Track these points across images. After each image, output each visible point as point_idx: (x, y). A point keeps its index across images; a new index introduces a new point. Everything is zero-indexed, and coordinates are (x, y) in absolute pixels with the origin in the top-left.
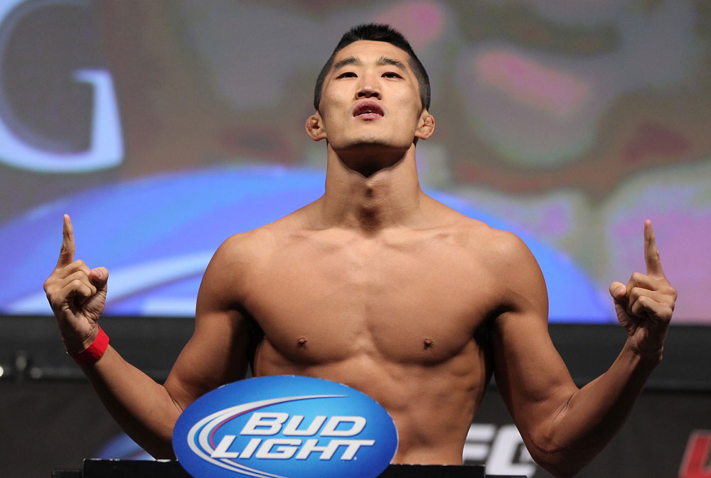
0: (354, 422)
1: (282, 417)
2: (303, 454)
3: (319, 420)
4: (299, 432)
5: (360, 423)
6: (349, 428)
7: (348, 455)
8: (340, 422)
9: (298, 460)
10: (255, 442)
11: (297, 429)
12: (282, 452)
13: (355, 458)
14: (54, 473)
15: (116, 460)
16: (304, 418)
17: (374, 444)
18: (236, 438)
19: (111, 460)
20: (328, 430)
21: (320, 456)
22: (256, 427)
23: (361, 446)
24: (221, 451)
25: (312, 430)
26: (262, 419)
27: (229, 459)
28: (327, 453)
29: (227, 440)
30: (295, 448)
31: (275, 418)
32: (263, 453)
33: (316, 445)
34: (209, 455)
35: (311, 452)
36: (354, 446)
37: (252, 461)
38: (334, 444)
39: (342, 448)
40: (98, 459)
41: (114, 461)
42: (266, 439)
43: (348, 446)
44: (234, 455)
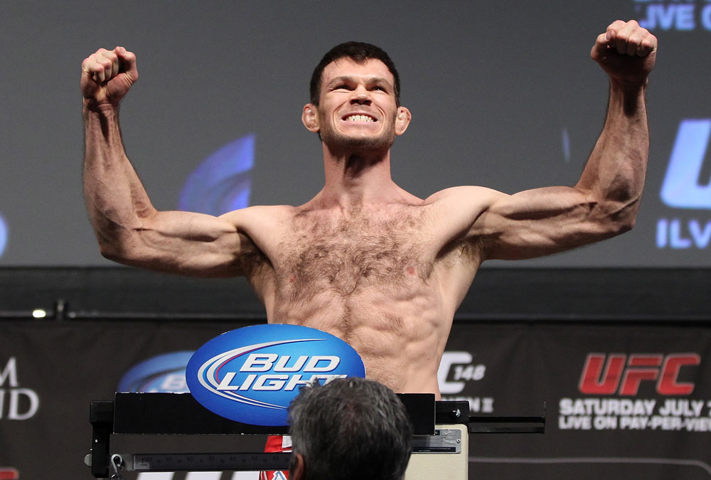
1: (273, 357)
2: (290, 386)
3: (302, 359)
4: (286, 369)
5: (335, 361)
6: (327, 365)
8: (319, 360)
9: (286, 391)
10: (251, 377)
11: (285, 366)
12: (274, 385)
14: (92, 404)
15: (141, 393)
16: (290, 358)
17: (347, 377)
18: (236, 374)
19: (137, 393)
22: (252, 365)
24: (224, 385)
26: (256, 359)
27: (231, 391)
29: (229, 376)
30: (284, 382)
31: (268, 358)
32: (258, 386)
33: (300, 379)
34: (215, 388)
35: (297, 384)
39: (321, 381)
40: (126, 392)
42: (260, 375)
43: (325, 379)
44: (235, 388)
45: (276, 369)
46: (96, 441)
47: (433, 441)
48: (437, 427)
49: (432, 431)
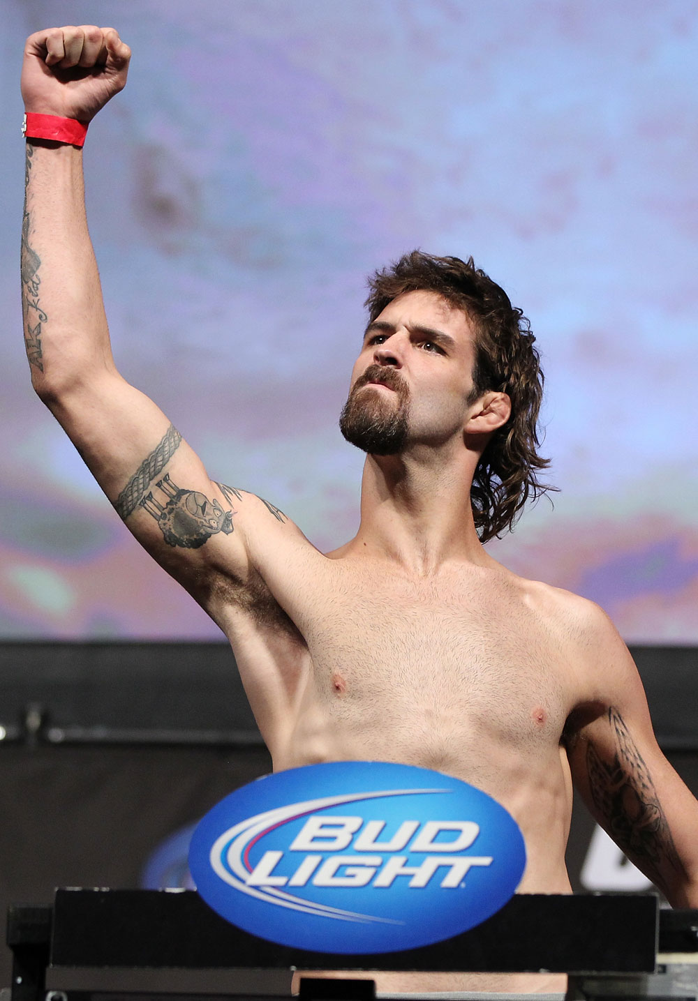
0: (459, 831)
1: (352, 823)
2: (384, 879)
3: (408, 828)
4: (379, 846)
5: (470, 831)
6: (453, 840)
7: (452, 880)
8: (440, 831)
9: (377, 888)
10: (310, 863)
11: (375, 841)
12: (353, 876)
13: (463, 885)
14: (11, 910)
15: (104, 889)
16: (385, 826)
17: (492, 863)
18: (283, 856)
19: (96, 889)
20: (422, 843)
21: (409, 881)
22: (314, 839)
23: (472, 867)
24: (261, 875)
25: (398, 842)
26: (322, 826)
27: (274, 887)
28: (421, 877)
29: (270, 859)
30: (373, 871)
31: (341, 826)
32: (323, 879)
33: (404, 865)
34: (243, 881)
35: (397, 876)
36: (461, 866)
37: (306, 890)
38: (431, 864)
39: (443, 870)
40: (77, 889)
41: (100, 892)
42: (328, 857)
43: (450, 867)
44: (280, 881)
45: (358, 845)
46: (19, 980)
47: (654, 985)
48: (661, 959)
49: (650, 966)
